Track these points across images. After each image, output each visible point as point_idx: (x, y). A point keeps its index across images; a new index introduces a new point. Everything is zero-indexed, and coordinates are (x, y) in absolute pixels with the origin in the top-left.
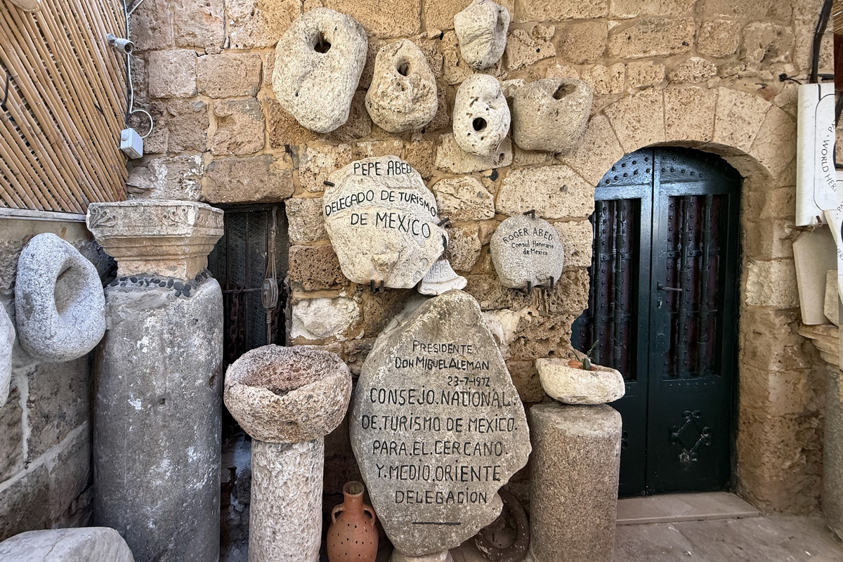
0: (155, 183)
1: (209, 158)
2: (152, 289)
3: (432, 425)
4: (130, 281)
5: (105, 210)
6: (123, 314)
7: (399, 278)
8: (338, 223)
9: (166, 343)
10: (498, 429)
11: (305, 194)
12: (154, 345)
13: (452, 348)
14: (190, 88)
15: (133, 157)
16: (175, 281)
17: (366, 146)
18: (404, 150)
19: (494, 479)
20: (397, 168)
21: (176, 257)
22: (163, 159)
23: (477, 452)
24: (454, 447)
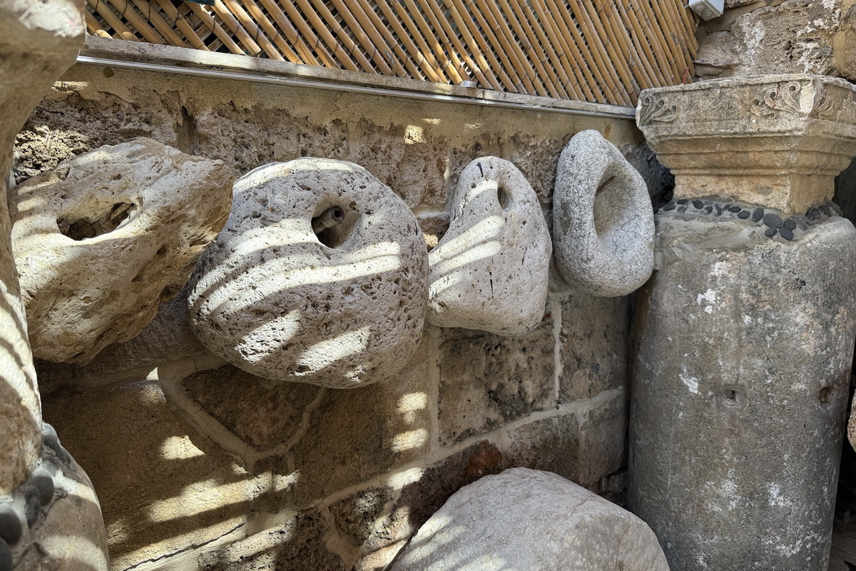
0: (741, 56)
2: (725, 220)
4: (691, 206)
5: (662, 98)
6: (679, 251)
9: (743, 306)
12: (723, 305)
15: (707, 16)
16: (766, 212)
21: (772, 172)
22: (758, 12)
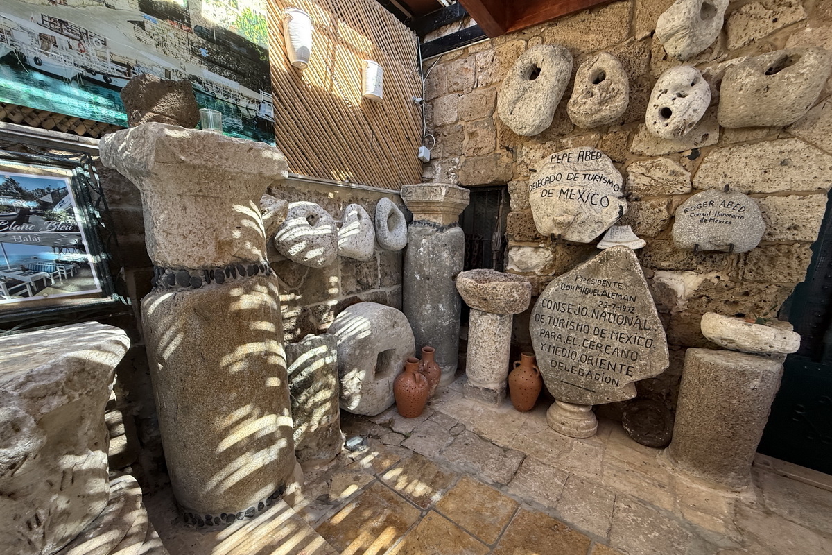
0: (435, 176)
1: (463, 158)
2: (426, 227)
3: (583, 329)
4: (417, 223)
5: (409, 189)
6: (414, 237)
7: (575, 234)
8: (535, 196)
9: (430, 252)
10: (636, 343)
11: (520, 178)
12: (425, 252)
13: (605, 283)
14: (454, 118)
15: (425, 161)
16: (437, 224)
17: (567, 141)
18: (601, 141)
19: (627, 374)
20: (586, 155)
21: (438, 212)
22: (439, 162)
23: (615, 354)
24: (597, 346)
